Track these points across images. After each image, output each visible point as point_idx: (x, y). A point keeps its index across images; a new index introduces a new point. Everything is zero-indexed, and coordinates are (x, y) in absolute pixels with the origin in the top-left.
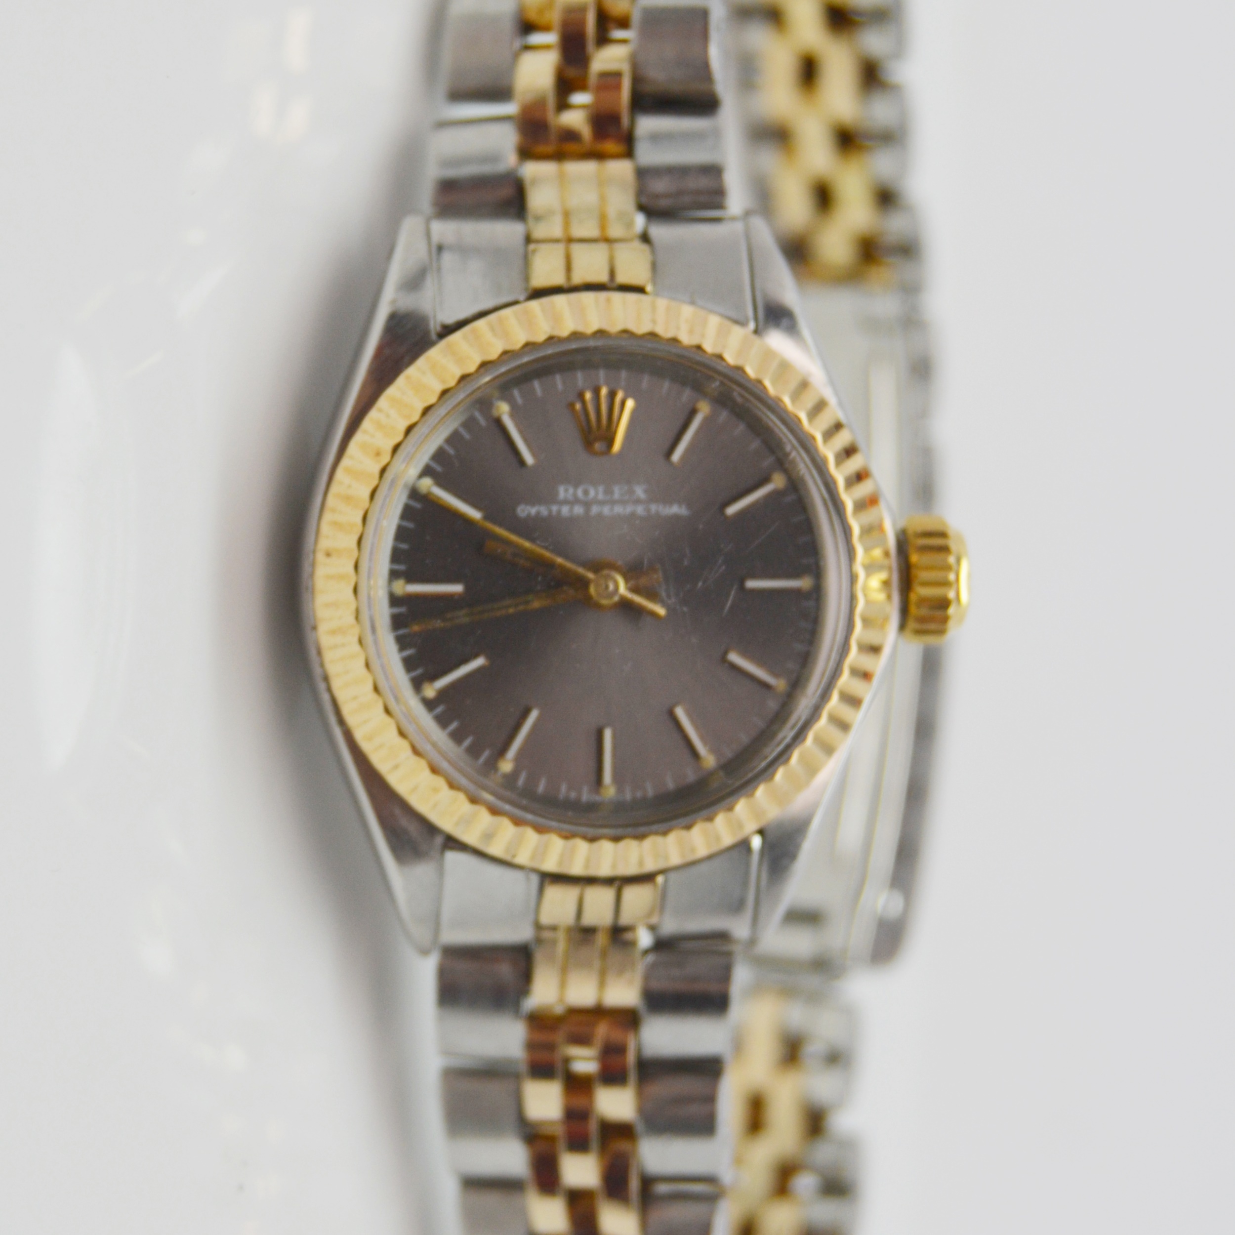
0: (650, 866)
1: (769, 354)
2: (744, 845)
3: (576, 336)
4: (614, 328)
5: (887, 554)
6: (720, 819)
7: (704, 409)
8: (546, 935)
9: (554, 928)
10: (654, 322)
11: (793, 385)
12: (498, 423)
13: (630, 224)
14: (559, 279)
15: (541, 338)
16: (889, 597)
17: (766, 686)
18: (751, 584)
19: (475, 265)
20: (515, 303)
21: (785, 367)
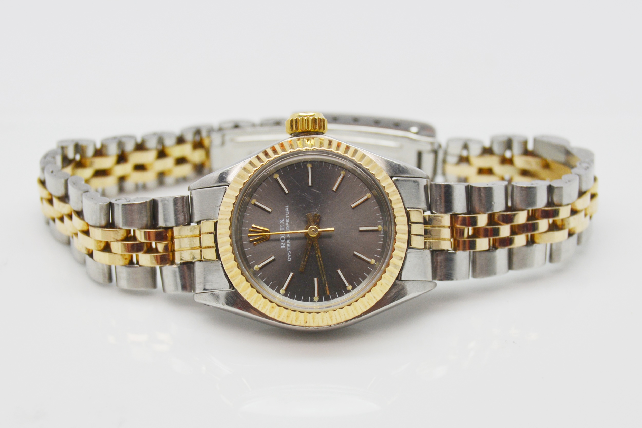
0: (404, 213)
1: (235, 181)
2: (395, 182)
3: (232, 245)
4: (229, 232)
5: (299, 140)
6: (388, 191)
7: (254, 201)
8: (428, 246)
9: (425, 243)
10: (226, 219)
11: (245, 173)
12: (261, 268)
13: (194, 227)
14: (214, 250)
15: (233, 256)
16: (313, 138)
17: (344, 177)
18: (310, 184)
19: (210, 278)
20: (222, 264)
21: (239, 176)
